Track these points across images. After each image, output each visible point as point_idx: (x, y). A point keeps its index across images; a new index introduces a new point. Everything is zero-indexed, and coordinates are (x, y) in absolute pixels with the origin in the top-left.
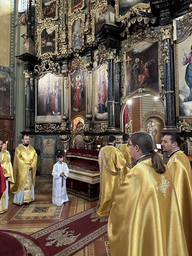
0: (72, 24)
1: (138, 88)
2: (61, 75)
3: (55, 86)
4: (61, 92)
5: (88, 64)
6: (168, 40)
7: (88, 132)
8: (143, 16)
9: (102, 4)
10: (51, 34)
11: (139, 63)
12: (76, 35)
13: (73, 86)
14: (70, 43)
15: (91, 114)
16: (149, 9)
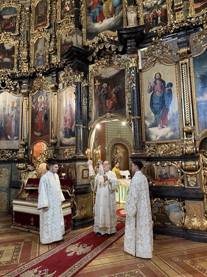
0: (35, 42)
1: (106, 113)
2: (21, 94)
3: (12, 107)
4: (19, 113)
5: (53, 86)
6: (135, 68)
7: (52, 159)
8: (110, 43)
9: (68, 26)
10: (9, 50)
11: (107, 88)
12: (39, 54)
13: (34, 107)
14: (32, 61)
15: (56, 139)
16: (116, 37)
